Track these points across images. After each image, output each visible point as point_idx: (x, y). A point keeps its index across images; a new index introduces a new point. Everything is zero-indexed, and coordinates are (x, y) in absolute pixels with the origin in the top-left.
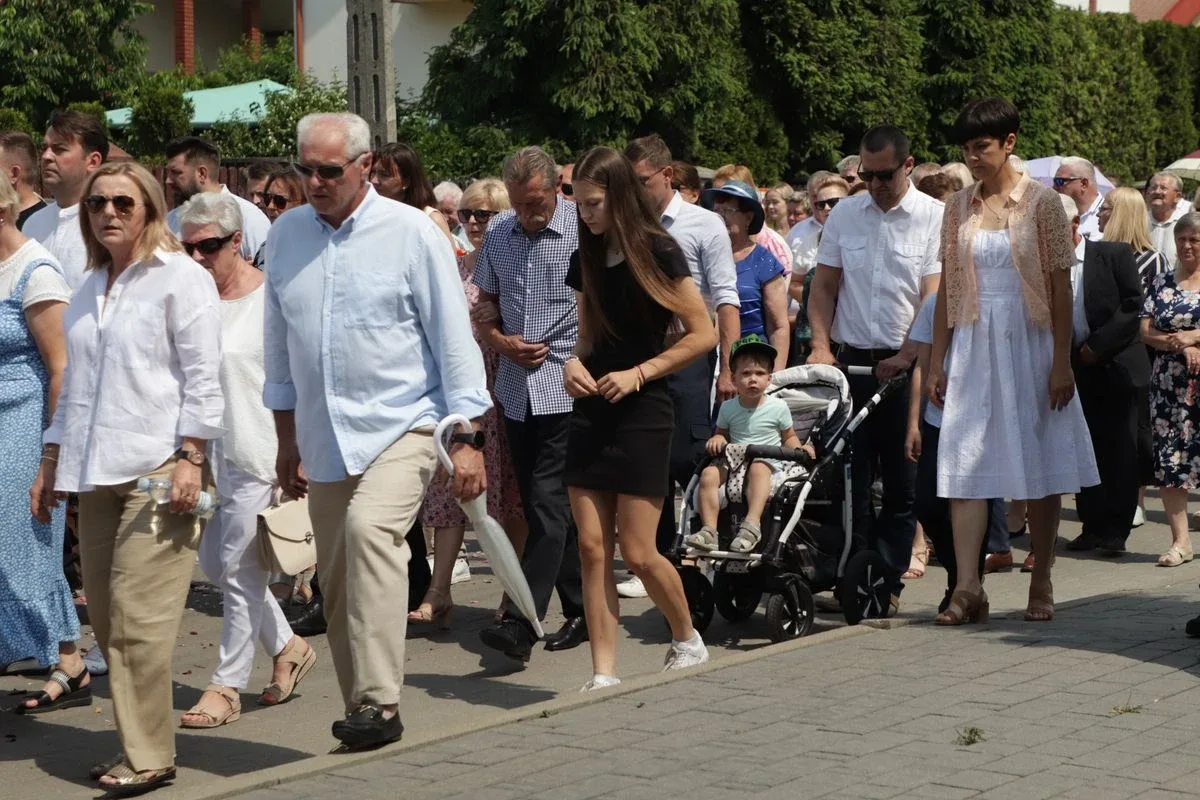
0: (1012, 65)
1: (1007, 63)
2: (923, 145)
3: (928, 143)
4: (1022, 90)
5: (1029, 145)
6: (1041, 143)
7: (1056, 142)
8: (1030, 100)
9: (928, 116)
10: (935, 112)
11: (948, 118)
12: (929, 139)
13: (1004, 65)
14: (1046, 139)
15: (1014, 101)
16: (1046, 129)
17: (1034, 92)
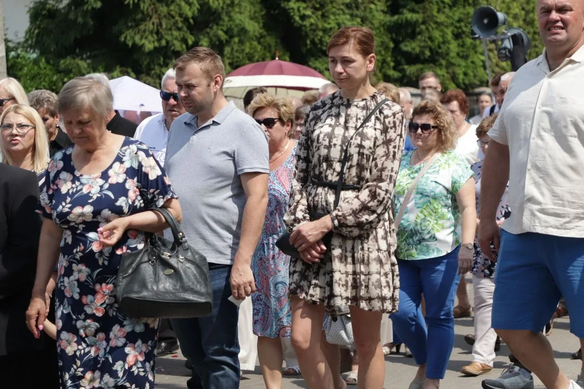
0: (451, 7)
1: (447, 6)
2: (389, 65)
3: (392, 64)
4: (458, 25)
5: (463, 63)
6: (473, 62)
7: (483, 62)
8: (464, 32)
9: (392, 45)
10: (397, 43)
11: (406, 46)
12: (394, 62)
13: (444, 7)
14: (476, 59)
15: (453, 33)
16: (476, 52)
17: (466, 26)
